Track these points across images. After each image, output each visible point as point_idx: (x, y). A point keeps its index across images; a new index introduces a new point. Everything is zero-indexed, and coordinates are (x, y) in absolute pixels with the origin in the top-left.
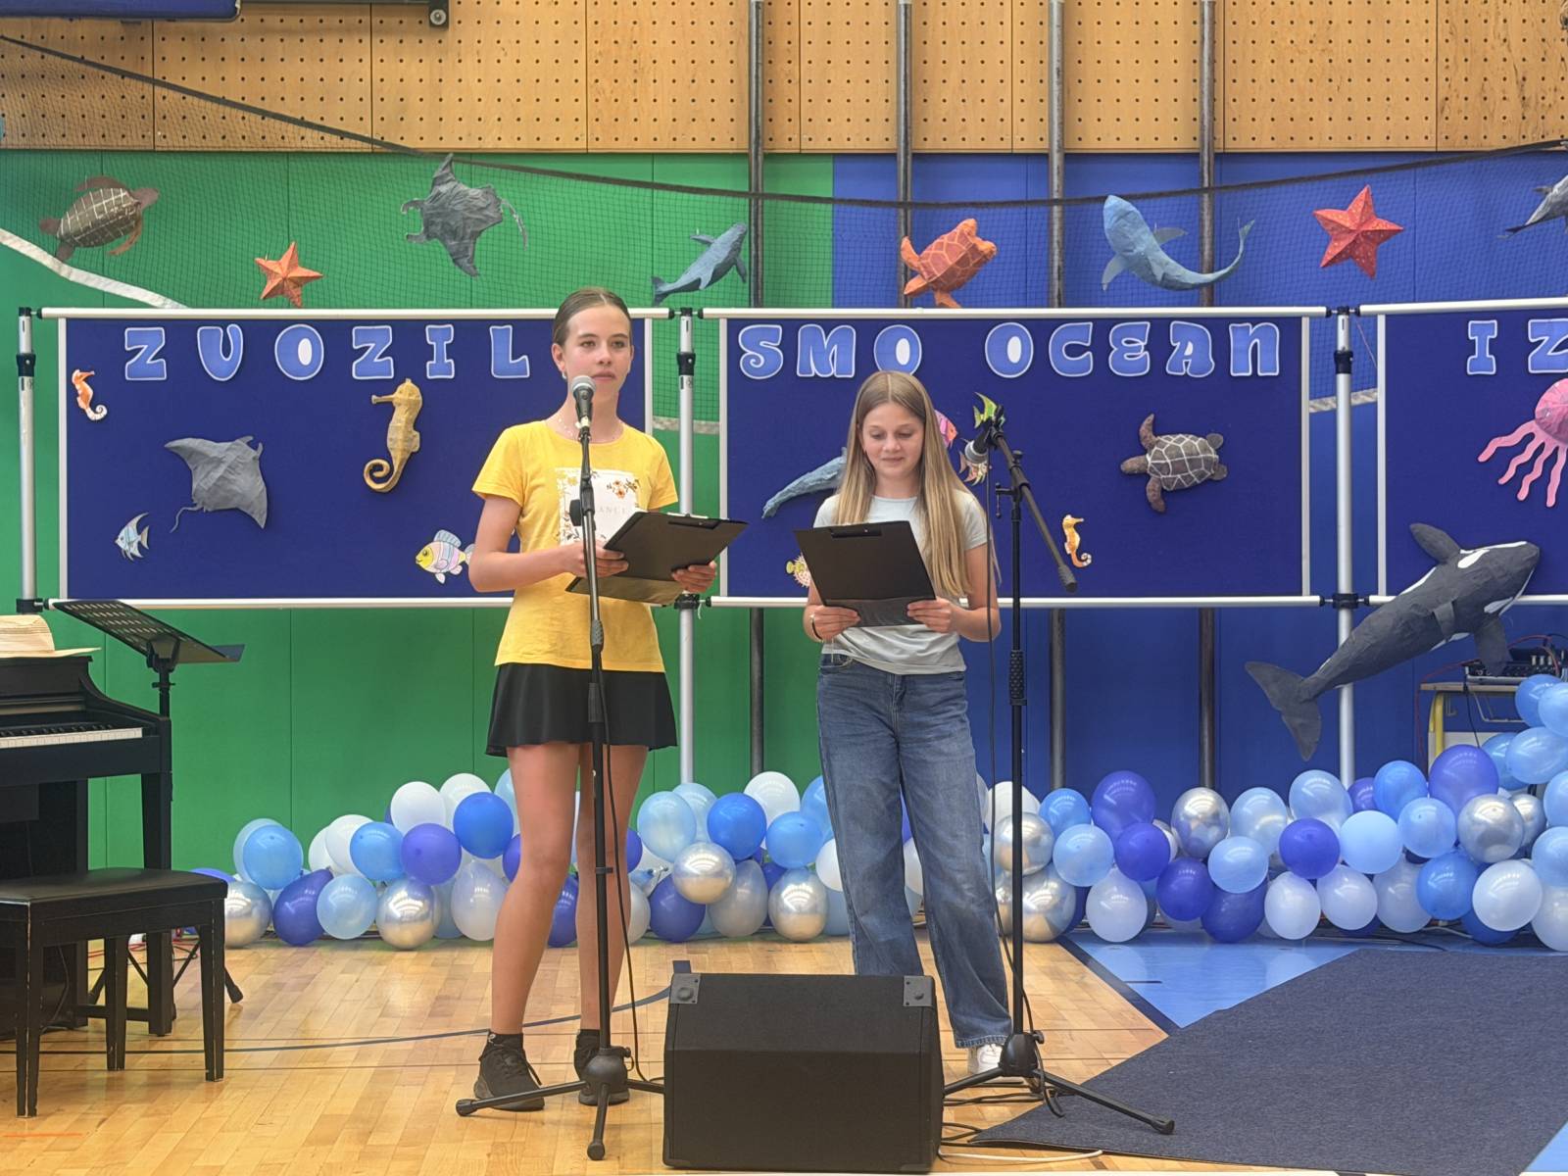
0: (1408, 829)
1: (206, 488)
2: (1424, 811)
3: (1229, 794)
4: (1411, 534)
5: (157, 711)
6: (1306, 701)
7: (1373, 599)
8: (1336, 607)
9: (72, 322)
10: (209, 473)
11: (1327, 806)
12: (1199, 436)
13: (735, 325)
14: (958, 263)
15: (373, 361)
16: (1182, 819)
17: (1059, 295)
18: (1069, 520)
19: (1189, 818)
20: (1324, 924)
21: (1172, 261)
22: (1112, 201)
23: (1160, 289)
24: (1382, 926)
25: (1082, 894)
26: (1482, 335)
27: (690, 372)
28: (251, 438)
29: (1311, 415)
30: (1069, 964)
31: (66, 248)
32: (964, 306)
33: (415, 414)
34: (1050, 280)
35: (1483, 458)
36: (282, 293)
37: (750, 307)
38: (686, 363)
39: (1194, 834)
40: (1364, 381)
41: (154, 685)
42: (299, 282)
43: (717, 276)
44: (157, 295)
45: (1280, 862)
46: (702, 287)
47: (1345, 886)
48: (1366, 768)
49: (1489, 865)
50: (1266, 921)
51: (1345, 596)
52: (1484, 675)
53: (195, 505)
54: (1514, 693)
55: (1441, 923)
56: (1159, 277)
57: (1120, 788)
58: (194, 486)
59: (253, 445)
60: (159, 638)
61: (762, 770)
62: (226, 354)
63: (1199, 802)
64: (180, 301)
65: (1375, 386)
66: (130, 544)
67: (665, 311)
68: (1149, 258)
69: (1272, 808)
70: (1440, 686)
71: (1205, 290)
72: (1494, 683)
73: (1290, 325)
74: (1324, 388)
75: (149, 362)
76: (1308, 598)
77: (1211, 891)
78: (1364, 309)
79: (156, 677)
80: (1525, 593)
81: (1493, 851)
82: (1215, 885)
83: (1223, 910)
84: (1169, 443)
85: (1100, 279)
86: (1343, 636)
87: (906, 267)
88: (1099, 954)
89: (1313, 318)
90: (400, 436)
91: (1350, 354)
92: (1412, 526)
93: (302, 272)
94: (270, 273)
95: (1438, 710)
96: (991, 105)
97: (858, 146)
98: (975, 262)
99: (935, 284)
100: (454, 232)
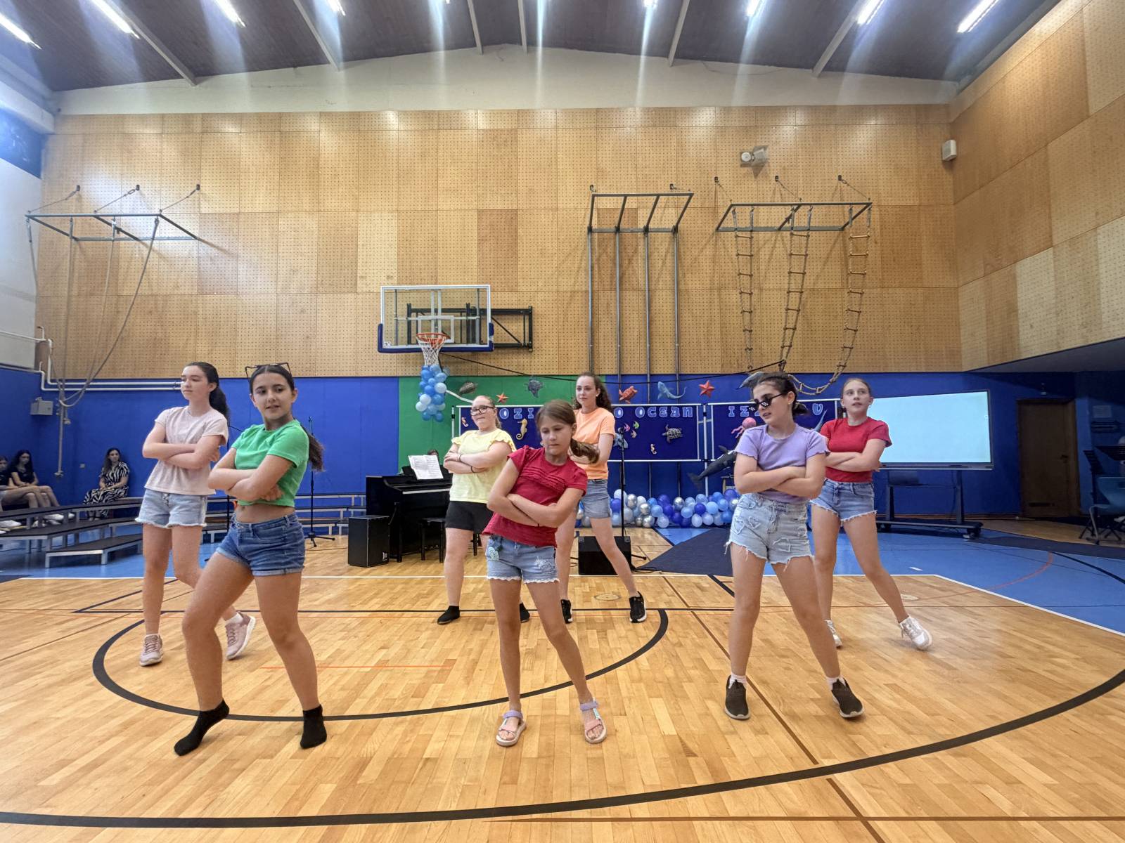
0: (719, 505)
2: (722, 502)
3: (684, 498)
6: (699, 480)
9: (462, 408)
11: (703, 501)
14: (630, 395)
15: (518, 415)
17: (649, 402)
18: (652, 445)
19: (676, 503)
20: (703, 524)
21: (671, 395)
22: (660, 383)
24: (715, 524)
25: (656, 519)
26: (731, 409)
29: (699, 424)
30: (654, 532)
31: (461, 394)
33: (526, 425)
34: (648, 399)
36: (501, 402)
39: (678, 506)
40: (709, 418)
42: (504, 399)
45: (694, 512)
47: (707, 517)
48: (711, 493)
50: (692, 524)
56: (669, 398)
57: (662, 498)
63: (678, 500)
65: (711, 419)
68: (667, 394)
73: (694, 407)
74: (701, 419)
76: (699, 460)
77: (682, 518)
78: (709, 404)
82: (682, 516)
83: (684, 522)
84: (672, 430)
87: (620, 395)
88: (660, 531)
89: (699, 406)
90: (523, 429)
91: (706, 413)
92: (719, 446)
94: (499, 398)
95: (724, 481)
96: (635, 365)
97: (610, 373)
98: (633, 394)
99: (626, 399)
100: (534, 390)
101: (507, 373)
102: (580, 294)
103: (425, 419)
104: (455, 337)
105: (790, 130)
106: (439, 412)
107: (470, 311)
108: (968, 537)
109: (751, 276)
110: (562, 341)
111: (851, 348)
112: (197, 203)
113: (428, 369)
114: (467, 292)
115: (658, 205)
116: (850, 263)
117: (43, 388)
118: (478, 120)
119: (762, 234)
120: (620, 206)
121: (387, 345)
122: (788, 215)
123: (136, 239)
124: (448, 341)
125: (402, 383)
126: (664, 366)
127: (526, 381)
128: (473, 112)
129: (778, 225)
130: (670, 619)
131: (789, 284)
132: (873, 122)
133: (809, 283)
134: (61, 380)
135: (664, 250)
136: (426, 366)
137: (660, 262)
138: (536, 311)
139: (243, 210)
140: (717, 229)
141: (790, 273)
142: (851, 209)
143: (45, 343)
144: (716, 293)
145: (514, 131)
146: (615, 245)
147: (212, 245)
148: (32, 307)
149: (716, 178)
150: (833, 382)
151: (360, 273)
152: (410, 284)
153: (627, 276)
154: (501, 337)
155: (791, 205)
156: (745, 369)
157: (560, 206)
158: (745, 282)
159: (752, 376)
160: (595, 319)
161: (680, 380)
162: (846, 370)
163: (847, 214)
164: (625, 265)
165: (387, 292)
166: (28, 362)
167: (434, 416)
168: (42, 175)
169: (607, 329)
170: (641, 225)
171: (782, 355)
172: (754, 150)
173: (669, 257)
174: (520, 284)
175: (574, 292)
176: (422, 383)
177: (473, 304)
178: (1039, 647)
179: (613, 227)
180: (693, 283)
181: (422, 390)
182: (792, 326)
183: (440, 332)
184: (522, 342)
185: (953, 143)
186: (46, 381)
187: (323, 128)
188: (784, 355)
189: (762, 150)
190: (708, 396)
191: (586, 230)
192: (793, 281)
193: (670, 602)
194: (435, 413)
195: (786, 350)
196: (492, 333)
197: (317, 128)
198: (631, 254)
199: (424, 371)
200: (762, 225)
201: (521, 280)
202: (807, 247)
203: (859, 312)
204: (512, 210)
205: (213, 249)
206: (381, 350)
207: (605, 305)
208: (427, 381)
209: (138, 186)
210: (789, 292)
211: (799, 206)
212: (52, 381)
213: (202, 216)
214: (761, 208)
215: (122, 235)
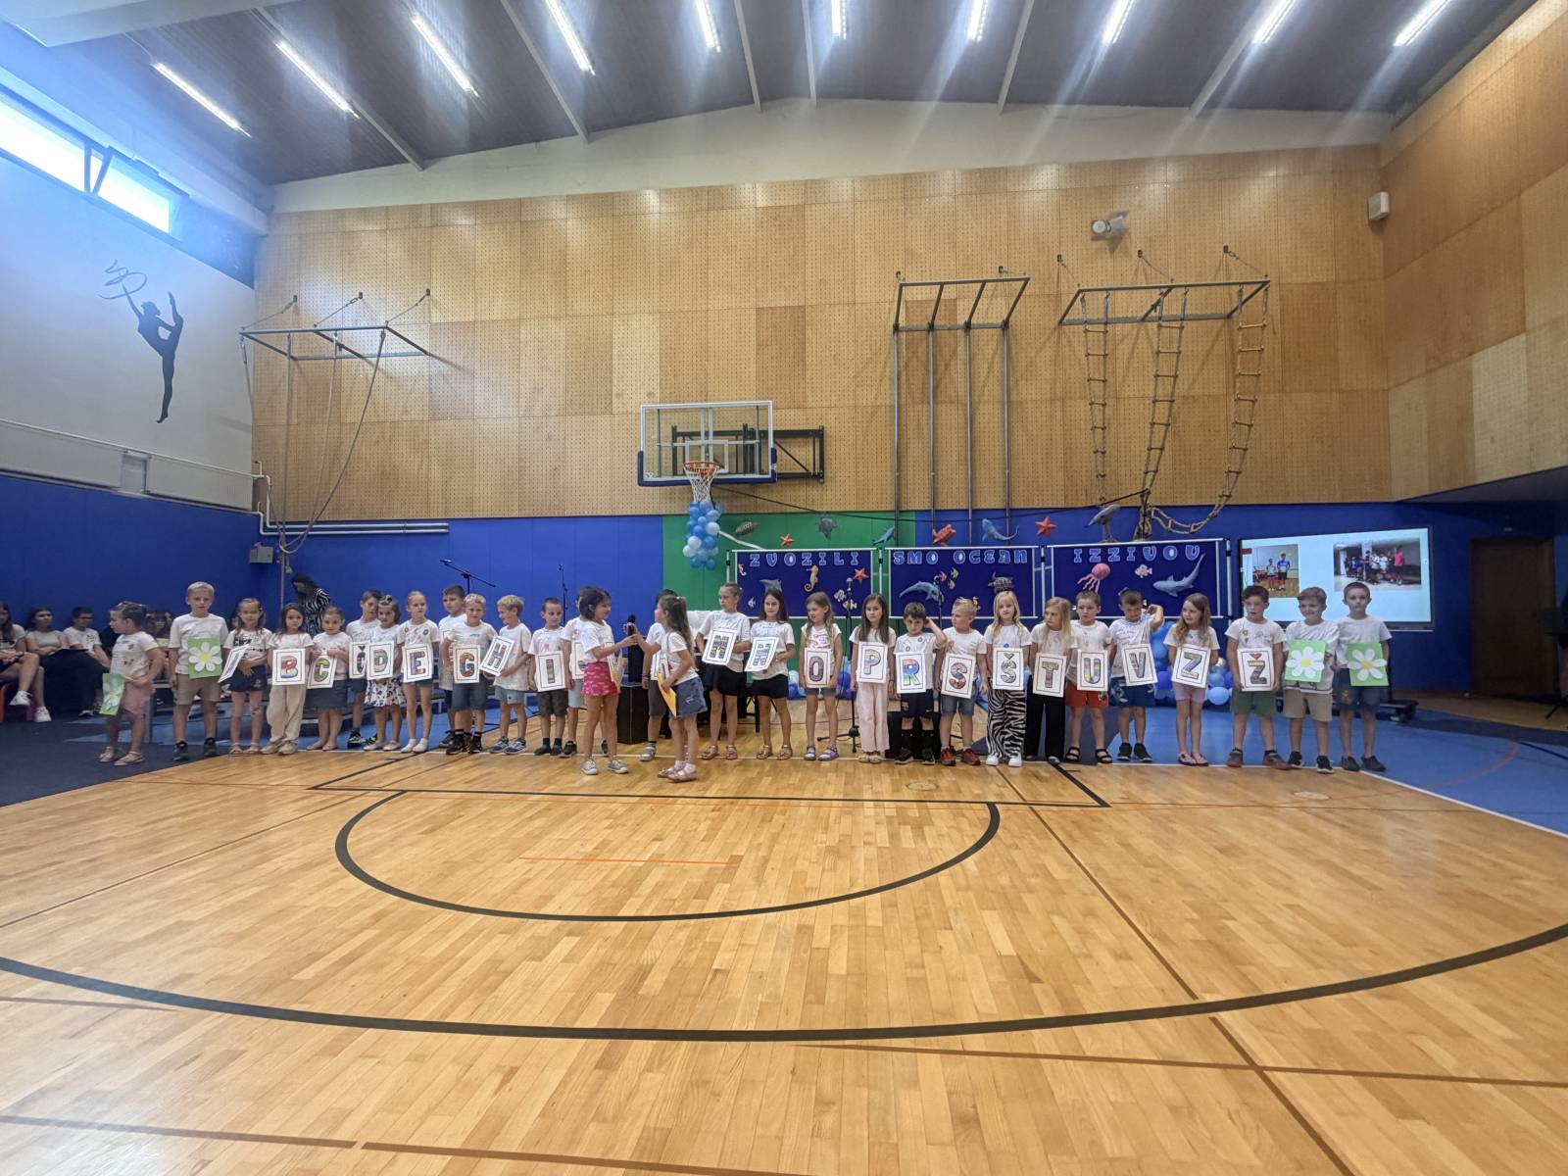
9: (738, 553)
13: (893, 551)
14: (947, 536)
15: (807, 561)
17: (972, 544)
21: (999, 535)
22: (985, 520)
26: (1078, 553)
27: (882, 563)
28: (779, 578)
31: (737, 536)
33: (817, 574)
34: (969, 540)
36: (786, 545)
37: (896, 547)
40: (1048, 564)
42: (790, 543)
43: (888, 540)
46: (885, 542)
56: (996, 539)
59: (779, 580)
62: (773, 560)
64: (763, 548)
65: (1051, 565)
68: (994, 534)
73: (1029, 550)
74: (1038, 565)
75: (756, 562)
78: (1048, 546)
84: (1000, 579)
87: (933, 538)
89: (1035, 549)
90: (813, 578)
91: (1045, 558)
93: (790, 540)
94: (783, 541)
96: (954, 498)
97: (921, 508)
98: (951, 535)
99: (941, 541)
100: (826, 530)
101: (793, 510)
102: (883, 409)
103: (694, 566)
104: (730, 466)
105: (1157, 190)
106: (710, 557)
107: (747, 433)
108: (1396, 719)
109: (1105, 381)
110: (861, 469)
111: (1238, 473)
112: (426, 311)
113: (698, 505)
114: (745, 409)
115: (984, 293)
116: (1239, 360)
117: (262, 532)
118: (756, 195)
119: (1119, 326)
120: (935, 296)
121: (649, 477)
122: (1155, 301)
123: (359, 356)
124: (722, 471)
125: (666, 524)
126: (991, 498)
127: (817, 520)
128: (751, 186)
129: (1142, 315)
130: (1002, 816)
131: (1155, 389)
132: (1272, 173)
133: (1182, 388)
134: (281, 523)
135: (991, 352)
136: (695, 502)
137: (986, 366)
138: (828, 432)
139: (479, 318)
140: (1061, 322)
141: (1157, 376)
142: (1241, 291)
143: (264, 480)
144: (1058, 404)
145: (800, 209)
146: (928, 347)
147: (444, 361)
148: (247, 438)
149: (1059, 256)
150: (1212, 518)
151: (615, 390)
152: (676, 402)
153: (942, 386)
154: (785, 465)
155: (1160, 287)
156: (1098, 502)
157: (859, 300)
158: (1097, 390)
159: (1105, 510)
160: (904, 441)
161: (1012, 517)
162: (1231, 502)
163: (1235, 296)
164: (939, 372)
165: (649, 412)
166: (245, 502)
167: (705, 563)
168: (256, 284)
169: (917, 452)
170: (962, 321)
171: (1144, 484)
172: (1110, 218)
173: (997, 359)
174: (810, 399)
175: (877, 407)
176: (690, 523)
177: (752, 425)
178: (1495, 864)
179: (925, 325)
180: (1028, 392)
181: (691, 531)
182: (1159, 445)
183: (711, 460)
184: (811, 471)
185: (1384, 197)
186: (265, 524)
187: (571, 215)
188: (1148, 482)
189: (1121, 218)
190: (1048, 536)
191: (892, 329)
192: (1160, 387)
193: (1001, 795)
194: (705, 559)
195: (1150, 476)
196: (774, 460)
197: (563, 216)
198: (948, 358)
199: (693, 509)
200: (1120, 315)
201: (810, 394)
202: (1180, 342)
203: (1250, 426)
204: (799, 307)
205: (445, 365)
206: (642, 483)
207: (915, 423)
208: (696, 519)
209: (361, 294)
210: (1155, 402)
211: (1170, 288)
212: (271, 524)
213: (435, 328)
214: (1119, 292)
215: (345, 352)
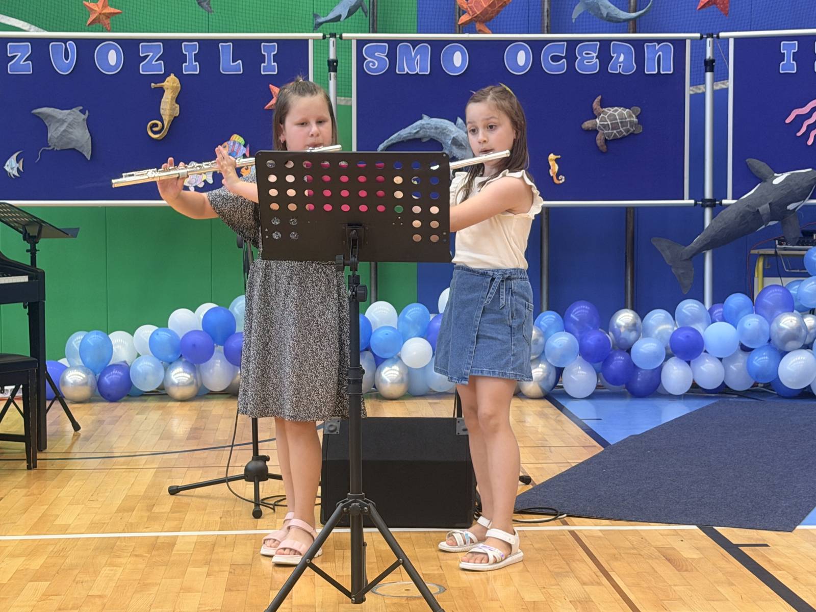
0: (742, 332)
1: (56, 136)
2: (752, 322)
3: (642, 311)
4: (746, 163)
5: (30, 264)
6: (686, 260)
7: (724, 202)
8: (703, 207)
10: (57, 128)
11: (697, 319)
12: (627, 108)
13: (361, 43)
14: (489, 6)
15: (152, 64)
16: (616, 327)
17: (547, 26)
18: (552, 157)
19: (619, 326)
20: (695, 386)
21: (612, 6)
23: (605, 22)
24: (727, 387)
25: (559, 371)
26: (789, 50)
27: (335, 70)
28: (81, 108)
29: (691, 95)
30: (551, 409)
32: (493, 33)
33: (177, 94)
34: (543, 16)
35: (788, 121)
36: (99, 22)
37: (369, 32)
38: (333, 66)
39: (622, 336)
40: (721, 76)
41: (28, 251)
42: (109, 16)
43: (350, 13)
44: (26, 23)
45: (670, 351)
46: (342, 19)
47: (706, 365)
48: (719, 298)
49: (787, 353)
50: (662, 386)
51: (709, 200)
52: (787, 245)
53: (50, 146)
54: (803, 255)
55: (759, 385)
56: (605, 15)
57: (580, 311)
58: (49, 135)
59: (82, 111)
60: (29, 224)
61: (377, 300)
62: (67, 58)
63: (625, 318)
64: (39, 27)
65: (728, 79)
66: (12, 169)
67: (321, 35)
68: (600, 3)
69: (665, 321)
70: (762, 251)
71: (631, 23)
72: (792, 250)
73: (679, 44)
74: (698, 80)
75: (22, 63)
76: (688, 201)
77: (632, 368)
78: (722, 34)
79: (28, 246)
80: (810, 198)
81: (791, 344)
82: (634, 365)
83: (639, 379)
84: (611, 112)
85: (571, 15)
86: (707, 222)
87: (459, 8)
88: (569, 405)
89: (693, 40)
90: (168, 107)
91: (713, 61)
92: (747, 160)
93: (111, 10)
94: (91, 9)
95: (760, 265)
98: (499, 5)
99: (476, 19)
190: (722, 11)
